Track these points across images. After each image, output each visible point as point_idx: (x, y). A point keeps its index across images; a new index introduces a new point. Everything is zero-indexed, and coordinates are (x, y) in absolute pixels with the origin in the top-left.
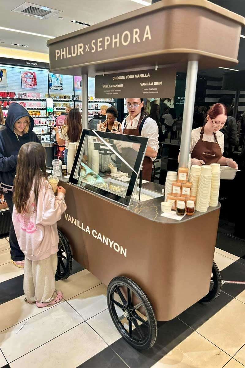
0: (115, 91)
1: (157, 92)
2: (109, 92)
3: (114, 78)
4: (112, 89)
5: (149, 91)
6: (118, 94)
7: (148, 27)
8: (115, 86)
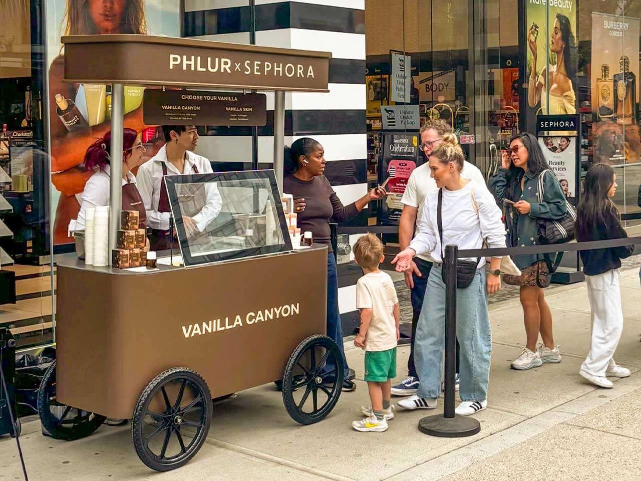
0: (187, 114)
1: (248, 119)
2: (173, 117)
3: (183, 97)
4: (181, 111)
5: (237, 117)
6: (191, 119)
7: (311, 67)
8: (186, 108)
